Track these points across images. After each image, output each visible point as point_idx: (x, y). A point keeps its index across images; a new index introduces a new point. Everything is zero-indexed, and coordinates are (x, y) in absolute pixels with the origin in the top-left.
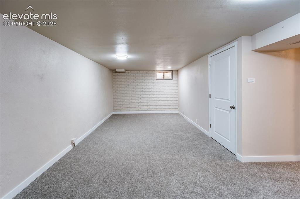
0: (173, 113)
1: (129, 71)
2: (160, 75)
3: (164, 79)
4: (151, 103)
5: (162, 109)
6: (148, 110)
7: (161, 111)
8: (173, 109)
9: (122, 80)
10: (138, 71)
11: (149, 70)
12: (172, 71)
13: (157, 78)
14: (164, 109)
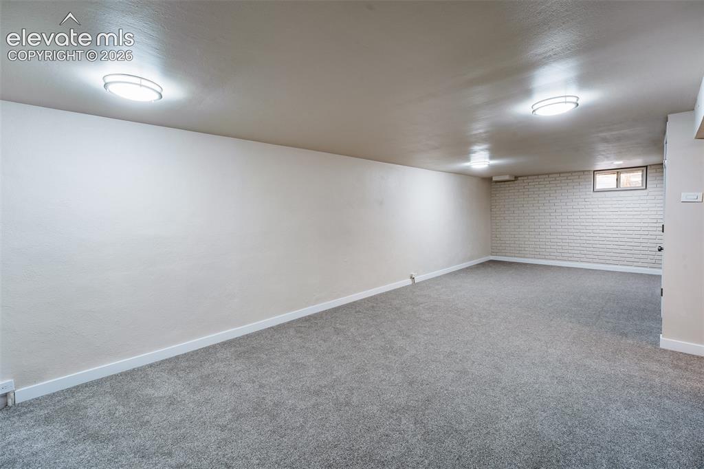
0: (642, 274)
1: (526, 178)
2: (605, 181)
3: (618, 189)
4: (578, 245)
5: (608, 262)
6: (570, 259)
7: (607, 266)
8: (646, 265)
9: (509, 196)
10: (546, 174)
11: (575, 172)
12: (646, 167)
13: (598, 187)
14: (615, 262)
